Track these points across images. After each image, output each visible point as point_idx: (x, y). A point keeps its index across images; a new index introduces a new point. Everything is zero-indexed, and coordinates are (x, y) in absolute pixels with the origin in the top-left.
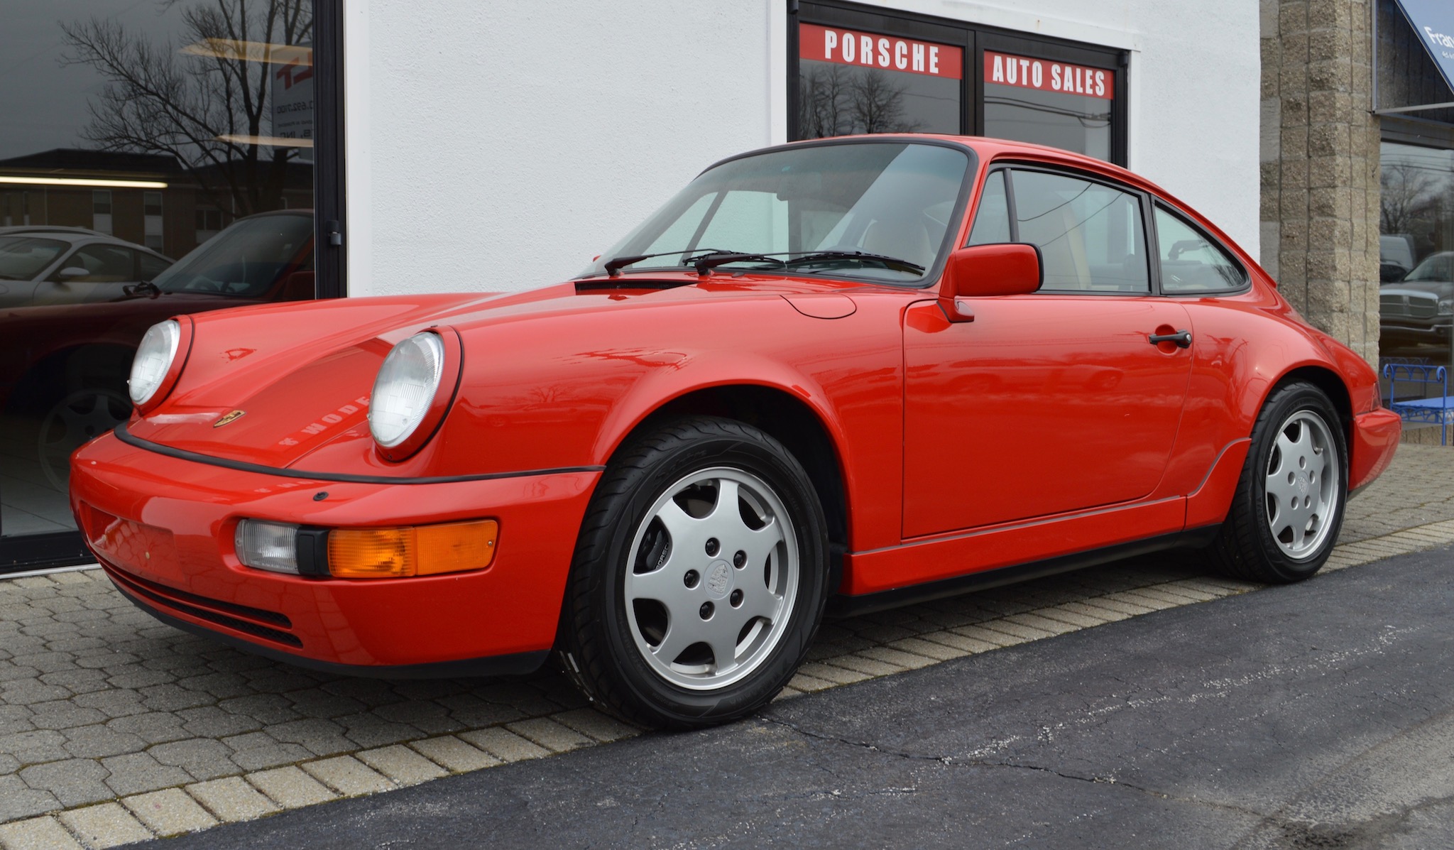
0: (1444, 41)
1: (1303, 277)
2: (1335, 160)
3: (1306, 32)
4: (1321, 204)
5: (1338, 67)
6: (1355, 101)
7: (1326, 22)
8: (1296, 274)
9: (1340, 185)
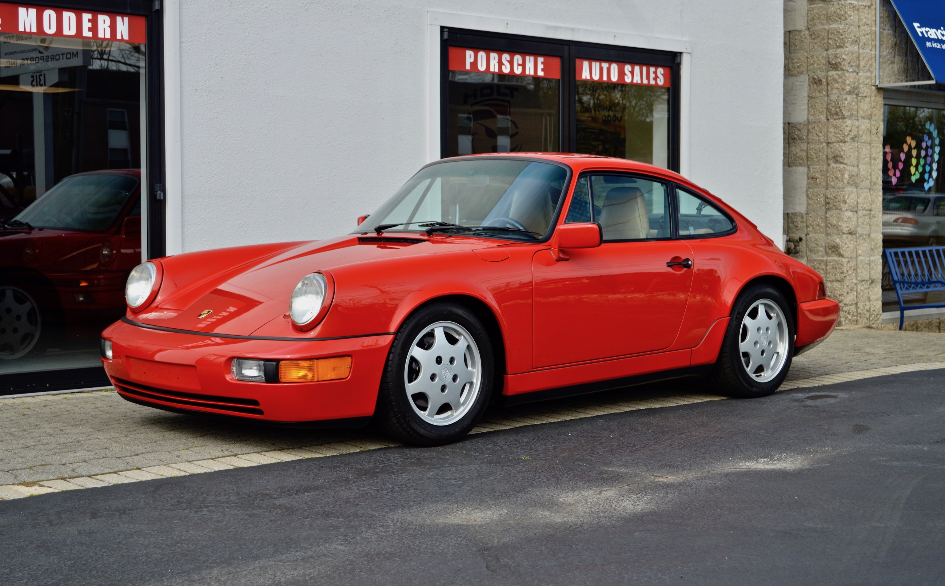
0: (929, 33)
1: (824, 208)
2: (845, 122)
3: (826, 27)
4: (836, 154)
5: (848, 53)
6: (861, 78)
7: (839, 20)
8: (818, 206)
9: (849, 141)
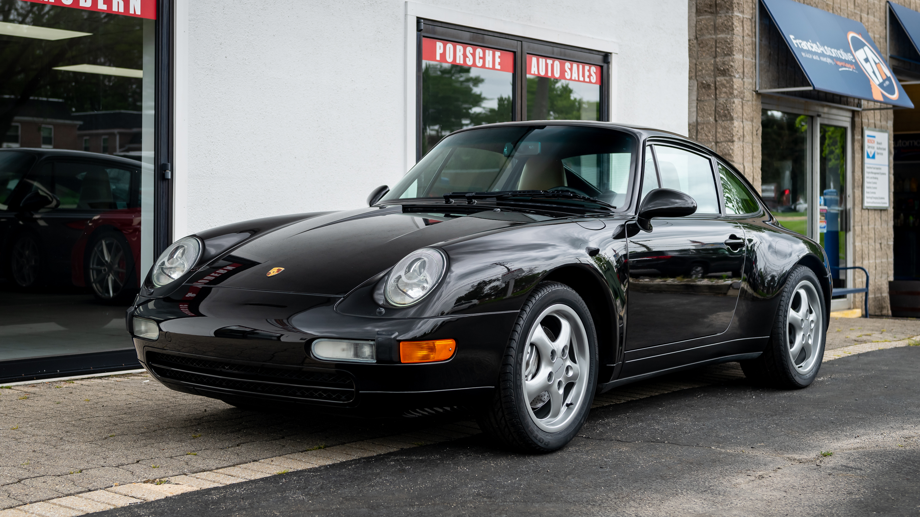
0: (802, 45)
2: (733, 124)
3: (714, 37)
4: (724, 153)
5: (735, 61)
6: (745, 84)
7: (727, 31)
9: (736, 140)
